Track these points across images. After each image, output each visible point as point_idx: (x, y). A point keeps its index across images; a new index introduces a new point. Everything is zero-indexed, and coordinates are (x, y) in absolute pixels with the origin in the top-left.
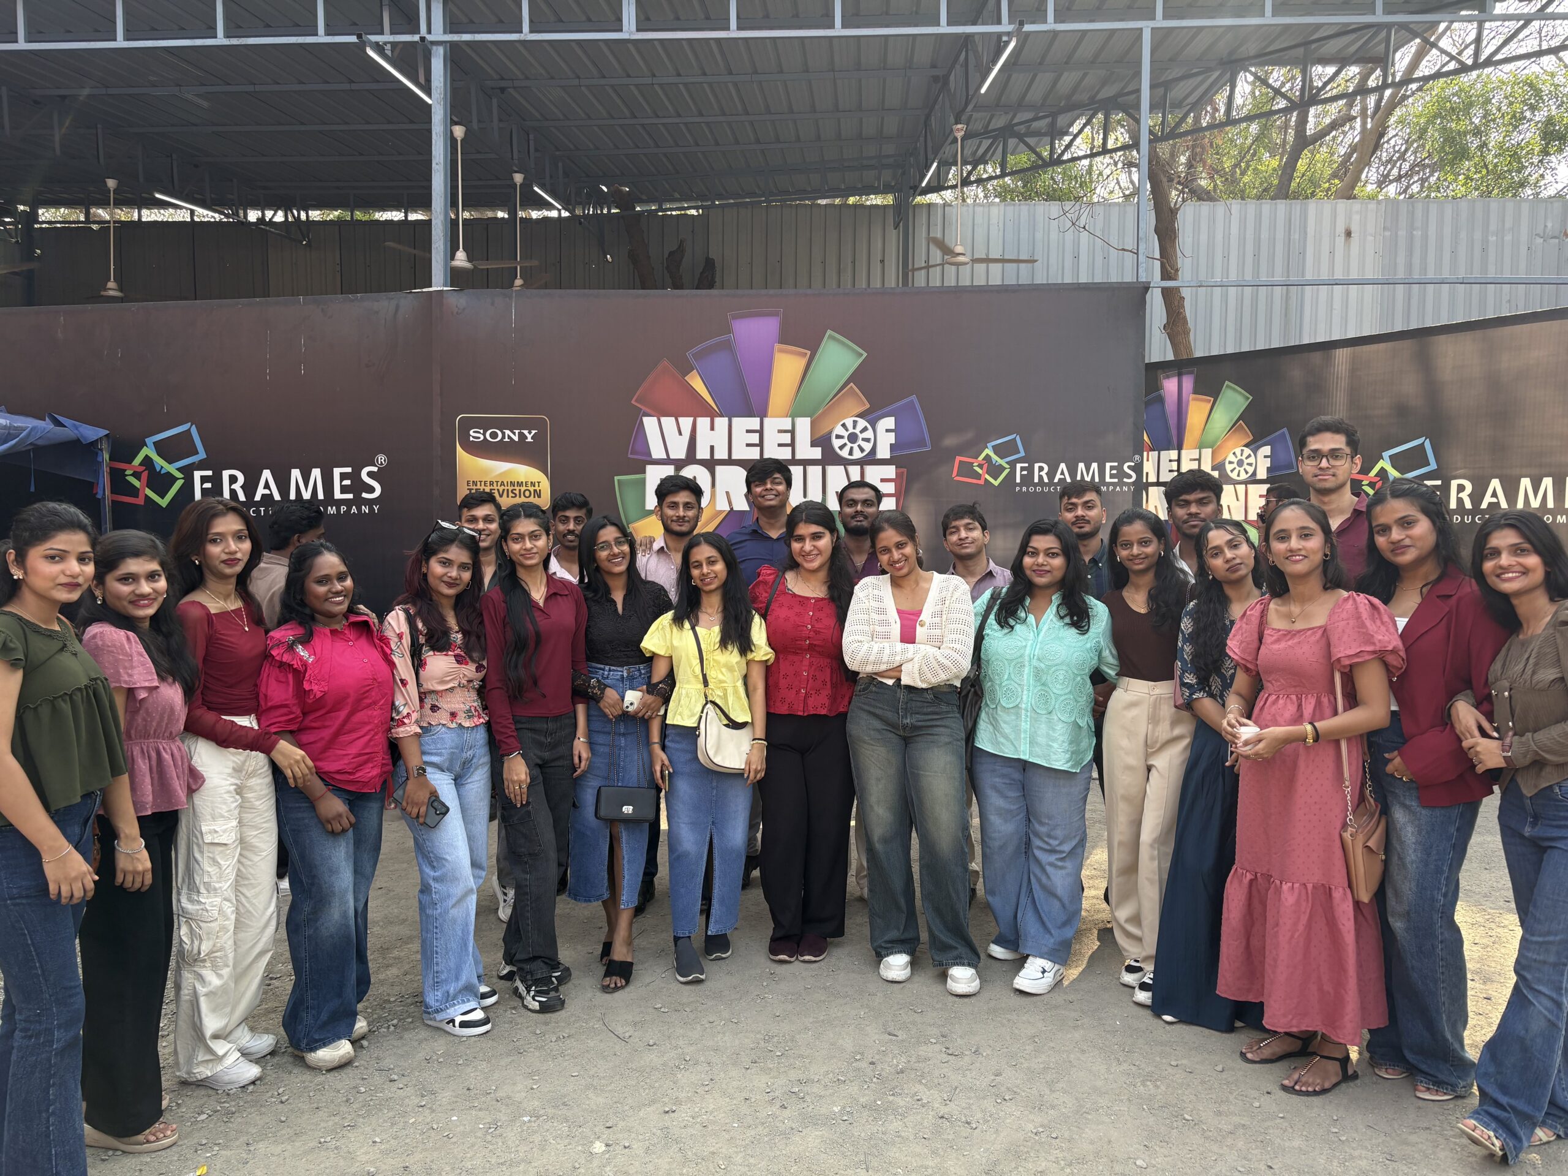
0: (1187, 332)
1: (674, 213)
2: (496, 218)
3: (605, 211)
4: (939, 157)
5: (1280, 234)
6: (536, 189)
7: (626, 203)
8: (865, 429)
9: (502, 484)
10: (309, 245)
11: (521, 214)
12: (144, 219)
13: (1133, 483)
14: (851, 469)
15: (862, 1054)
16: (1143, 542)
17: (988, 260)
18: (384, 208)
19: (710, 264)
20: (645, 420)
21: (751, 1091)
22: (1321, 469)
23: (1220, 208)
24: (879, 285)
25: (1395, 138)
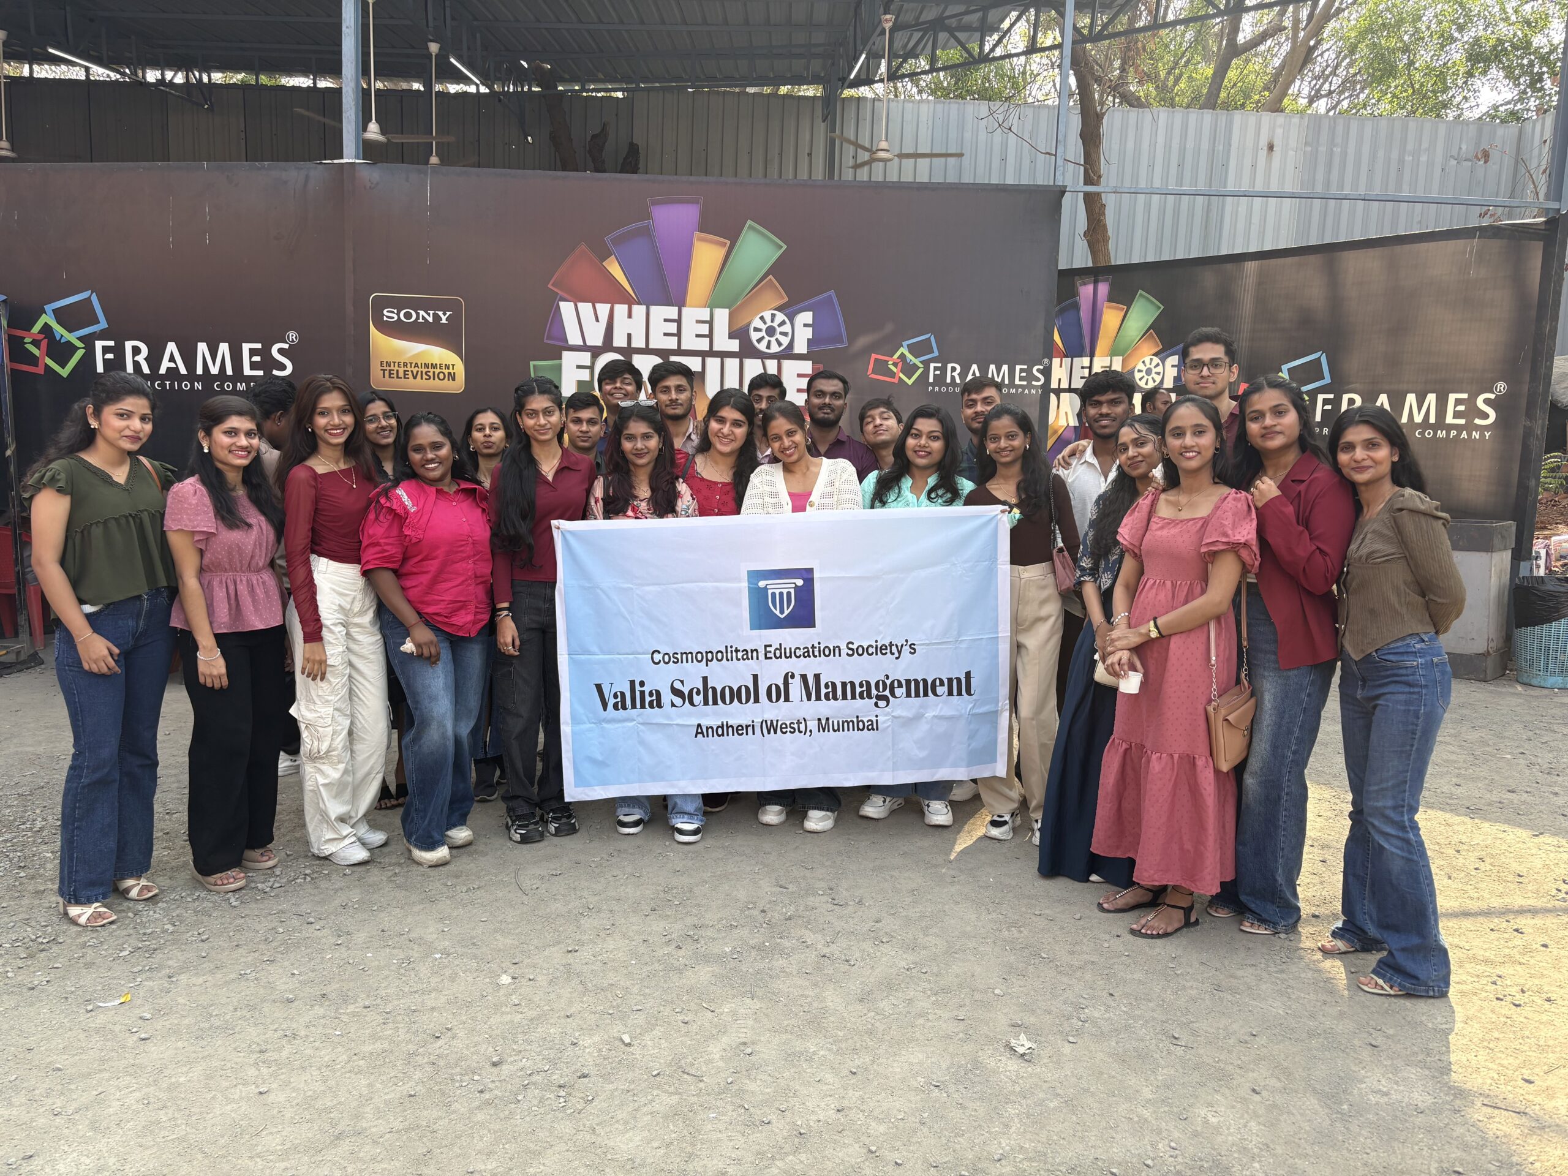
0: (1106, 240)
1: (599, 95)
2: (411, 90)
3: (526, 89)
4: (868, 48)
5: (1205, 145)
6: (452, 60)
7: (547, 81)
8: (783, 323)
9: (416, 365)
10: (211, 109)
11: (438, 87)
12: (35, 75)
13: (1042, 386)
14: (769, 362)
15: (754, 903)
16: (1010, 436)
17: (916, 156)
18: (291, 72)
19: (633, 150)
20: (562, 304)
21: (649, 934)
22: (1202, 377)
23: (1147, 114)
24: (805, 177)
25: (1327, 54)
